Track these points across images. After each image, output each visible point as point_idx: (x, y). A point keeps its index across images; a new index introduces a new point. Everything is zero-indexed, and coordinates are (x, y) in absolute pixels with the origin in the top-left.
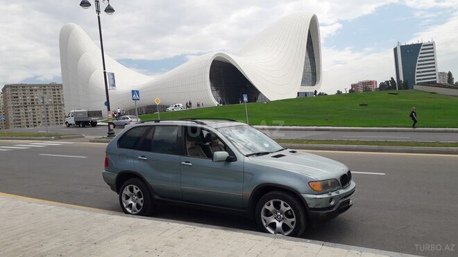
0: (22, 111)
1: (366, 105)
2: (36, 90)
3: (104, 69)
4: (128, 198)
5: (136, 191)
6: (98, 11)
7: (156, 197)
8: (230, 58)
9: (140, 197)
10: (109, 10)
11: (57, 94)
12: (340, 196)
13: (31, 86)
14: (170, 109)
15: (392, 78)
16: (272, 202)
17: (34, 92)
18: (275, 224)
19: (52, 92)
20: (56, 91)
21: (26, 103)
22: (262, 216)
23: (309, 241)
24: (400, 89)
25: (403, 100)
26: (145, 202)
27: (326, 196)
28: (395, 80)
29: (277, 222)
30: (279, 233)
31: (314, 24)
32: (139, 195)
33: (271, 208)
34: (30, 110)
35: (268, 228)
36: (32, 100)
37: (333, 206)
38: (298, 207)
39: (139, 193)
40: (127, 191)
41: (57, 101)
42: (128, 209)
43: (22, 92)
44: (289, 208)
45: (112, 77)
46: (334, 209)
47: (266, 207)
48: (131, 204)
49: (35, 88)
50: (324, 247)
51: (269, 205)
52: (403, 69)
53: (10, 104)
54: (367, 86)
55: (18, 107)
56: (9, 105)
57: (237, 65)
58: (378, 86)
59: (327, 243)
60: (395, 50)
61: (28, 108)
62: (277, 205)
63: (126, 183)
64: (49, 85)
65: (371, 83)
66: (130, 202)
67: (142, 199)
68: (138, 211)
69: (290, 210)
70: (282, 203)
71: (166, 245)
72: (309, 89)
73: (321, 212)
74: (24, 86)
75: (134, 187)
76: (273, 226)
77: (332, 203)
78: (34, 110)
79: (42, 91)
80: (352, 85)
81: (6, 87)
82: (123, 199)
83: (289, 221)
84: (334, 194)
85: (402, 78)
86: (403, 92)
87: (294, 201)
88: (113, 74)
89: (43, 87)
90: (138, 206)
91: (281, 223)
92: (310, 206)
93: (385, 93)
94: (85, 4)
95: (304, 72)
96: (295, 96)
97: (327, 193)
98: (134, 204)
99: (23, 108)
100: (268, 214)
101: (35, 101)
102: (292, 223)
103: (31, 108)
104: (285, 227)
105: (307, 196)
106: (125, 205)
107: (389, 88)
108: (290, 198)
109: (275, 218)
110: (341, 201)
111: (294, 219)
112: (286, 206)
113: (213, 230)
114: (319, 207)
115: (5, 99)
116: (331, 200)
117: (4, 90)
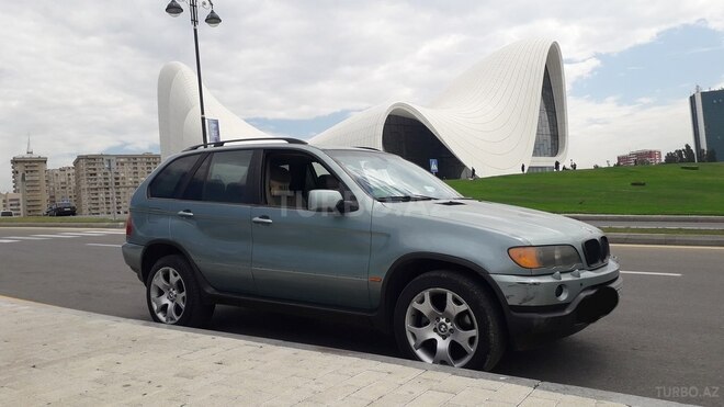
0: (102, 195)
1: (644, 184)
2: (122, 164)
3: (203, 113)
4: (161, 293)
5: (174, 279)
6: (195, 21)
7: (209, 290)
8: (415, 111)
9: (181, 291)
10: (213, 19)
12: (581, 283)
13: (118, 157)
15: (687, 146)
16: (427, 295)
18: (433, 342)
19: (145, 166)
20: (152, 166)
21: (107, 184)
22: (408, 325)
23: (503, 377)
24: (701, 159)
25: (708, 178)
26: (187, 300)
27: (548, 280)
28: (693, 148)
29: (439, 340)
30: (443, 362)
31: (554, 58)
32: (179, 287)
33: (426, 308)
34: (112, 194)
35: (419, 353)
36: (117, 179)
37: (564, 305)
38: (485, 304)
39: (179, 282)
40: (159, 280)
42: (160, 316)
43: (102, 166)
44: (464, 307)
45: (215, 125)
46: (568, 312)
47: (415, 305)
48: (167, 305)
49: (122, 160)
50: (538, 392)
51: (422, 301)
52: (706, 130)
53: (85, 185)
54: (643, 159)
55: (96, 189)
56: (83, 187)
57: (428, 122)
58: (663, 160)
59: (546, 384)
60: (692, 99)
61: (110, 191)
62: (439, 302)
63: (159, 263)
64: (142, 157)
65: (651, 154)
66: (165, 300)
67: (184, 294)
68: (177, 319)
69: (466, 312)
70: (450, 295)
71: (178, 375)
72: (547, 162)
73: (536, 315)
75: (171, 270)
76: (430, 346)
77: (563, 297)
78: (118, 193)
79: (132, 166)
80: (618, 158)
81: (80, 158)
82: (154, 295)
83: (463, 337)
84: (566, 278)
85: (704, 146)
86: (707, 167)
87: (477, 292)
88: (217, 122)
89: (133, 160)
90: (178, 309)
91: (448, 341)
92: (511, 302)
93: (675, 168)
94: (173, 9)
95: (538, 134)
97: (552, 274)
98: (171, 305)
99: (103, 191)
100: (420, 320)
101: (120, 181)
102: (471, 340)
103: (115, 190)
104: (456, 351)
105: (504, 279)
106: (155, 307)
107: (682, 161)
108: (465, 282)
109: (435, 330)
110: (583, 295)
111: (474, 332)
112: (457, 302)
113: (296, 350)
114: (532, 303)
115: (78, 176)
116: (560, 289)
117: (76, 163)
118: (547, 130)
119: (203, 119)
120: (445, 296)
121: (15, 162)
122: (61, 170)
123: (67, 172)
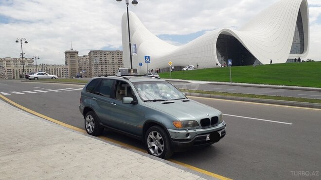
2: (108, 55)
3: (130, 42)
4: (88, 123)
5: (92, 119)
6: (127, 4)
8: (233, 33)
9: (93, 123)
10: (135, 2)
11: (120, 57)
12: (196, 133)
13: (105, 52)
14: (185, 69)
16: (153, 133)
17: (107, 55)
18: (154, 147)
19: (117, 56)
20: (120, 55)
21: (102, 63)
22: (148, 141)
26: (95, 126)
27: (184, 131)
29: (156, 146)
30: (156, 153)
31: (303, 6)
33: (153, 137)
34: (104, 67)
35: (151, 150)
36: (106, 61)
37: (190, 139)
38: (166, 137)
40: (88, 119)
41: (120, 61)
42: (88, 130)
43: (100, 55)
46: (190, 141)
47: (150, 135)
49: (108, 53)
55: (98, 65)
56: (92, 63)
57: (238, 38)
61: (103, 66)
62: (155, 135)
64: (115, 52)
66: (90, 125)
69: (162, 139)
70: (158, 134)
73: (179, 142)
74: (101, 52)
75: (91, 116)
78: (106, 67)
79: (111, 55)
81: (91, 52)
83: (161, 146)
89: (112, 53)
91: (158, 147)
92: (172, 137)
95: (293, 43)
96: (284, 61)
97: (186, 130)
98: (91, 127)
99: (100, 66)
100: (152, 141)
101: (107, 62)
102: (163, 148)
103: (105, 65)
104: (159, 150)
105: (171, 130)
106: (87, 127)
108: (162, 131)
109: (155, 144)
110: (197, 136)
111: (163, 145)
112: (160, 136)
114: (178, 138)
115: (90, 59)
116: (188, 134)
117: (90, 54)
118: (298, 41)
119: (130, 44)
120: (157, 133)
121: (66, 53)
122: (84, 56)
123: (86, 57)
